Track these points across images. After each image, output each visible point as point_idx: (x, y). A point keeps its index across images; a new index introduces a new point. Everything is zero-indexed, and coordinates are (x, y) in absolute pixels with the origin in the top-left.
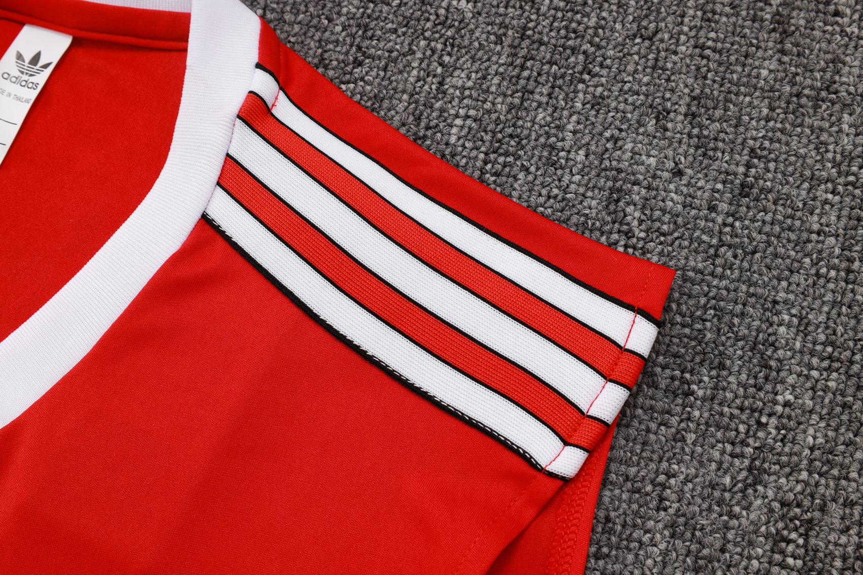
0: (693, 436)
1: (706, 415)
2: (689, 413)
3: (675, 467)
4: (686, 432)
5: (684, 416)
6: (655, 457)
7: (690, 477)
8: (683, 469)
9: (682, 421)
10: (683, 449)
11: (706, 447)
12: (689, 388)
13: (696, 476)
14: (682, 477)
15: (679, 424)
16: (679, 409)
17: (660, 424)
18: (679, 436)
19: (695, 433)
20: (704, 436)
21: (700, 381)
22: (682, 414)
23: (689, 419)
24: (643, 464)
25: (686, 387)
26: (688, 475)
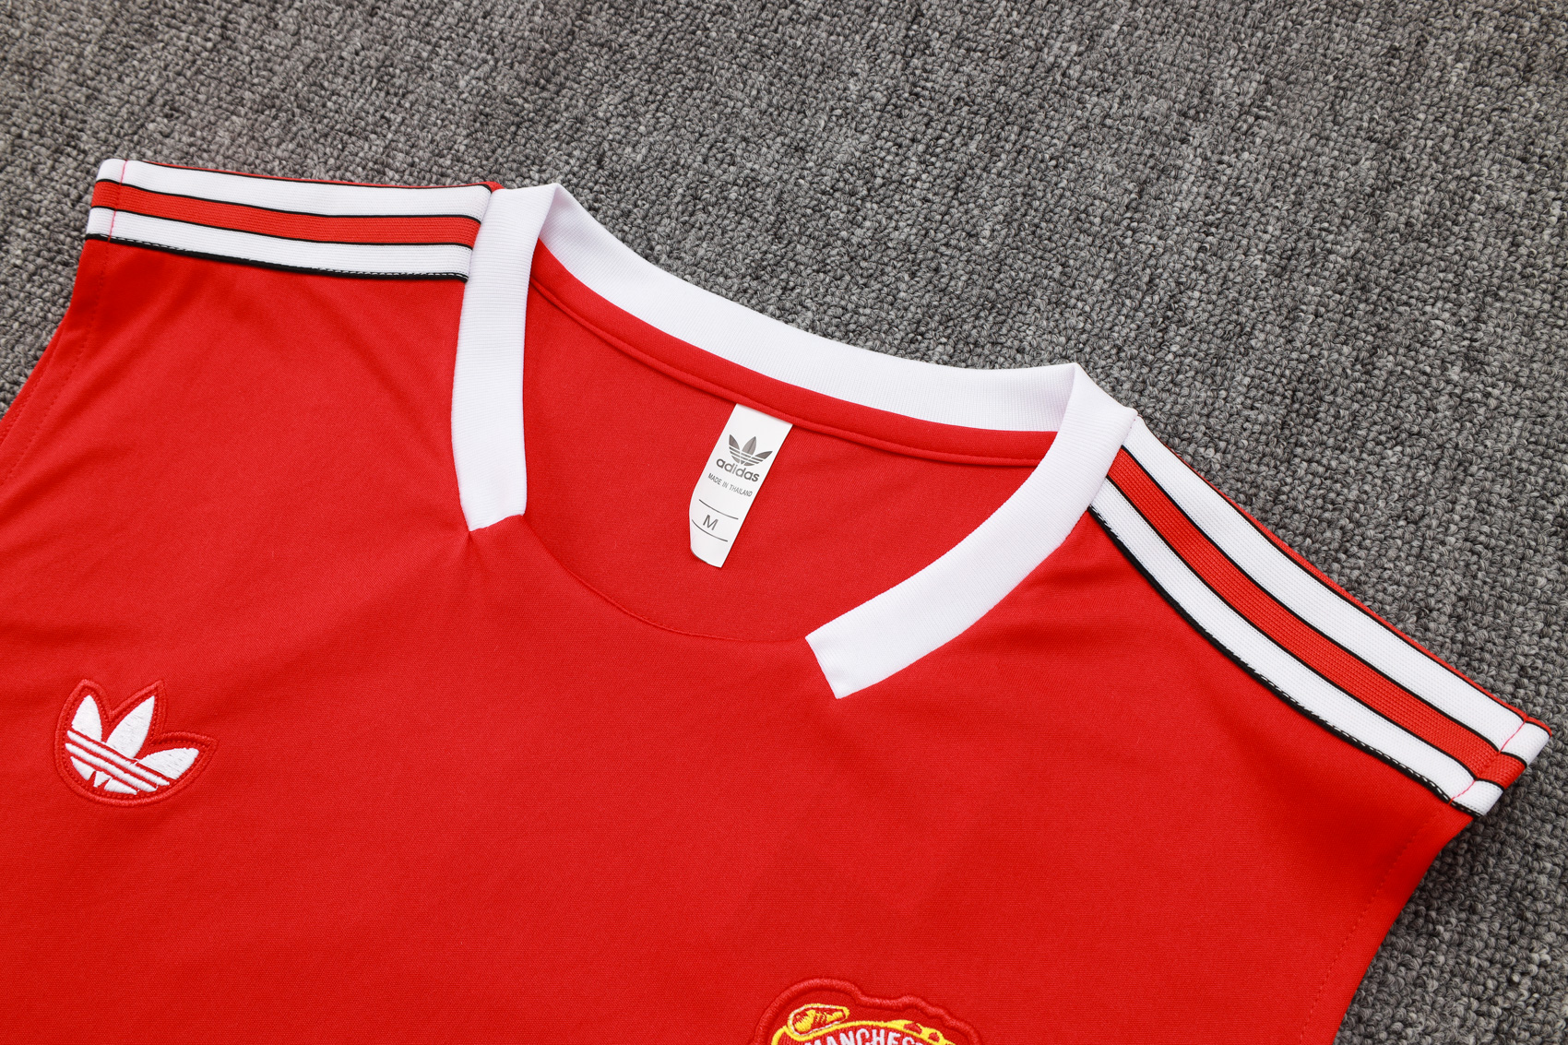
0: (1436, 984)
1: (1451, 962)
2: (1433, 957)
3: (1414, 1016)
4: (1428, 977)
5: (1427, 960)
6: (1392, 1001)
7: (1430, 1029)
8: (1422, 1020)
9: (1424, 964)
10: (1423, 998)
11: (1449, 999)
12: (1435, 929)
13: (1436, 1030)
14: (1420, 1028)
15: (1421, 967)
16: (1422, 950)
17: (1400, 964)
18: (1419, 981)
19: (1438, 980)
20: (1447, 985)
21: (1448, 922)
22: (1425, 957)
23: (1431, 963)
24: (1378, 1007)
25: (1431, 926)
26: (1427, 1027)
